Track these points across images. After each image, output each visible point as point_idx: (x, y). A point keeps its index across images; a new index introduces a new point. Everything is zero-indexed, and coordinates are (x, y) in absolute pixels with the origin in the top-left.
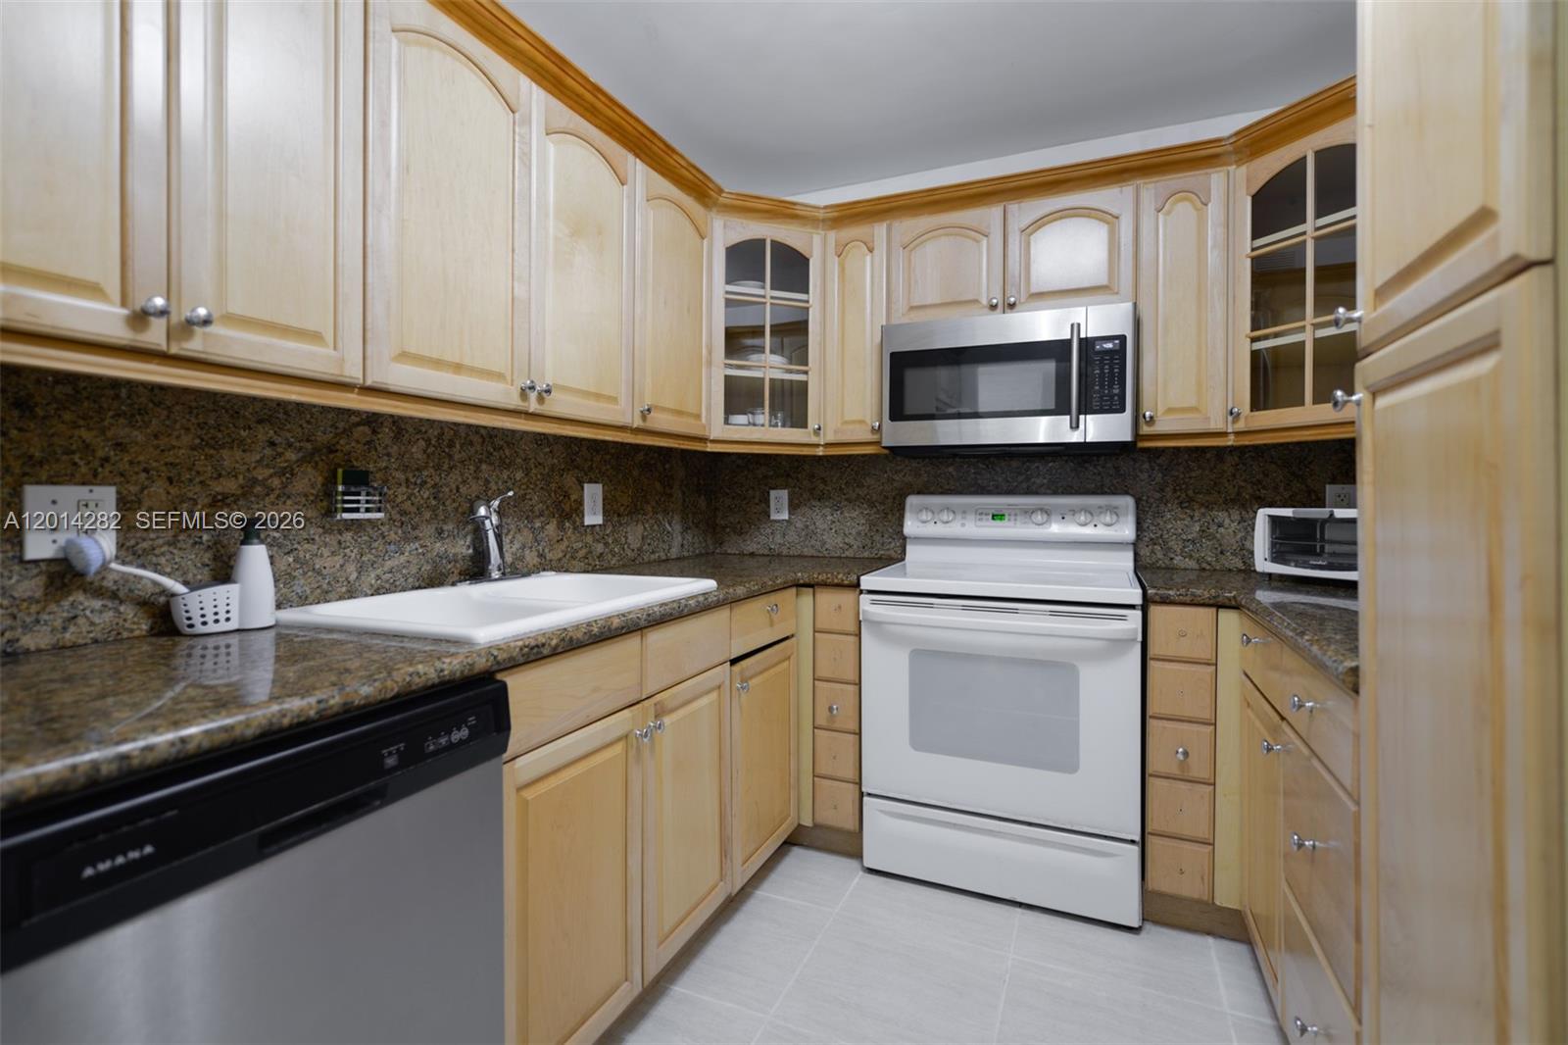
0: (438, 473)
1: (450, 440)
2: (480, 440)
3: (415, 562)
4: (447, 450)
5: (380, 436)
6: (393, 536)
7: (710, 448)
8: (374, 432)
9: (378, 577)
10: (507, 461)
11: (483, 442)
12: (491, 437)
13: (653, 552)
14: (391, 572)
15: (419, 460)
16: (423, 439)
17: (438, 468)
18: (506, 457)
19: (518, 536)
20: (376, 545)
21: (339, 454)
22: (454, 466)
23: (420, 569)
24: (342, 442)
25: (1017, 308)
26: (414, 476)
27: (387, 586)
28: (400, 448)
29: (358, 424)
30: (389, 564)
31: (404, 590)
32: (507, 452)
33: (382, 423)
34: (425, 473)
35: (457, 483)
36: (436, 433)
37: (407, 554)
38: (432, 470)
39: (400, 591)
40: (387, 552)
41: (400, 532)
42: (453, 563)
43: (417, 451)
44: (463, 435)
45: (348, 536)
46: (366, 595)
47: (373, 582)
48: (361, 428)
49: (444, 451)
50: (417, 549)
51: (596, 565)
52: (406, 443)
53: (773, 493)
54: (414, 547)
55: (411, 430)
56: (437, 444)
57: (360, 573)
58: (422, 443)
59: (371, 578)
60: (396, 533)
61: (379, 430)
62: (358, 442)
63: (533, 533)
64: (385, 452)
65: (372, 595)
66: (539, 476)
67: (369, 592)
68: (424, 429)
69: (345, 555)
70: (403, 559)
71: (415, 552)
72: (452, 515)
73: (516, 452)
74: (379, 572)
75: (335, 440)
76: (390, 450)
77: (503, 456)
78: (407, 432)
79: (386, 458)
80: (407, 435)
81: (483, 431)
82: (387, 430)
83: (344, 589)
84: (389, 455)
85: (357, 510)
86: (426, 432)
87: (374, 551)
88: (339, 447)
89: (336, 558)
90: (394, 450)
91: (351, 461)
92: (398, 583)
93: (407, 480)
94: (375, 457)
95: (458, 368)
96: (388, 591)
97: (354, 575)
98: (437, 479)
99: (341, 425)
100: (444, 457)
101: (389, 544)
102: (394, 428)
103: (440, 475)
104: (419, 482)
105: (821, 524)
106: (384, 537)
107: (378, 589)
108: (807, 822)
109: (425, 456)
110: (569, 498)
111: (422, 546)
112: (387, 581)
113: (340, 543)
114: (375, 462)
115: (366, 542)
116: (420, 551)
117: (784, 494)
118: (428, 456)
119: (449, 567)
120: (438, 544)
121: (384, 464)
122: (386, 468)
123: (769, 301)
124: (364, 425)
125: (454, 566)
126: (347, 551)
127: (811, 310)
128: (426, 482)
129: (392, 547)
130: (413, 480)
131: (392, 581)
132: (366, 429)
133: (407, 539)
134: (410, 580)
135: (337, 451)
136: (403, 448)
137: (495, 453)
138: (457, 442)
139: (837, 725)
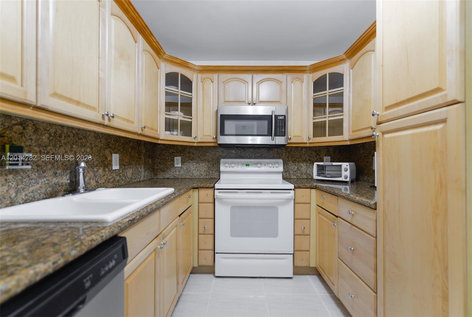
0: (54, 148)
1: (60, 134)
2: (73, 135)
3: (44, 187)
4: (58, 138)
5: (27, 131)
6: (33, 176)
7: (160, 142)
8: (24, 128)
9: (26, 195)
10: (84, 144)
11: (74, 136)
12: (77, 134)
13: (135, 179)
14: (32, 192)
15: (46, 142)
16: (48, 133)
17: (54, 146)
18: (83, 142)
19: (88, 174)
20: (25, 180)
21: (6, 138)
22: (62, 146)
23: (46, 190)
24: (7, 132)
25: (256, 104)
26: (43, 149)
27: (31, 199)
28: (37, 137)
29: (16, 124)
30: (31, 189)
31: (39, 200)
32: (84, 140)
33: (28, 125)
34: (49, 148)
35: (63, 153)
36: (54, 131)
37: (40, 184)
38: (52, 147)
39: (37, 201)
40: (30, 183)
41: (37, 174)
42: (61, 187)
43: (45, 138)
44: (66, 132)
45: (10, 177)
46: (20, 204)
47: (24, 197)
48: (17, 127)
49: (57, 139)
50: (45, 181)
51: (116, 185)
52: (40, 134)
53: (175, 158)
54: (43, 181)
55: (42, 129)
56: (54, 136)
57: (17, 194)
58: (47, 135)
59: (23, 195)
60: (35, 175)
61: (27, 128)
62: (16, 133)
63: (94, 173)
64: (29, 138)
65: (23, 203)
66: (96, 151)
67: (21, 202)
68: (48, 129)
69: (9, 186)
70: (38, 186)
71: (44, 183)
72: (61, 166)
73: (87, 141)
74: (27, 192)
75: (3, 132)
76: (32, 137)
77: (82, 142)
78: (40, 129)
79: (30, 141)
80: (40, 131)
82: (31, 128)
83: (8, 202)
84: (31, 139)
85: (17, 165)
86: (49, 130)
87: (24, 183)
88: (5, 135)
89: (4, 187)
90: (34, 137)
91: (12, 142)
92: (36, 197)
93: (40, 151)
94: (25, 140)
95: (78, 103)
96: (31, 201)
97: (14, 195)
98: (54, 151)
99: (7, 124)
100: (57, 142)
101: (32, 179)
102: (34, 127)
103: (55, 149)
104: (46, 152)
105: (192, 168)
106: (29, 177)
107: (26, 200)
108: (196, 265)
109: (48, 141)
110: (107, 159)
111: (47, 180)
112: (31, 196)
113: (6, 180)
114: (25, 142)
115: (20, 179)
116: (46, 182)
117: (179, 158)
118: (50, 141)
119: (60, 188)
120: (55, 179)
121: (29, 144)
122: (30, 145)
123: (180, 94)
124: (19, 125)
125: (62, 188)
126: (10, 184)
127: (193, 98)
128: (49, 152)
129: (33, 181)
130: (43, 151)
131: (33, 196)
132: (20, 127)
133: (40, 177)
134: (42, 195)
135: (4, 136)
136: (38, 136)
137: (79, 141)
138: (63, 135)
139: (206, 232)
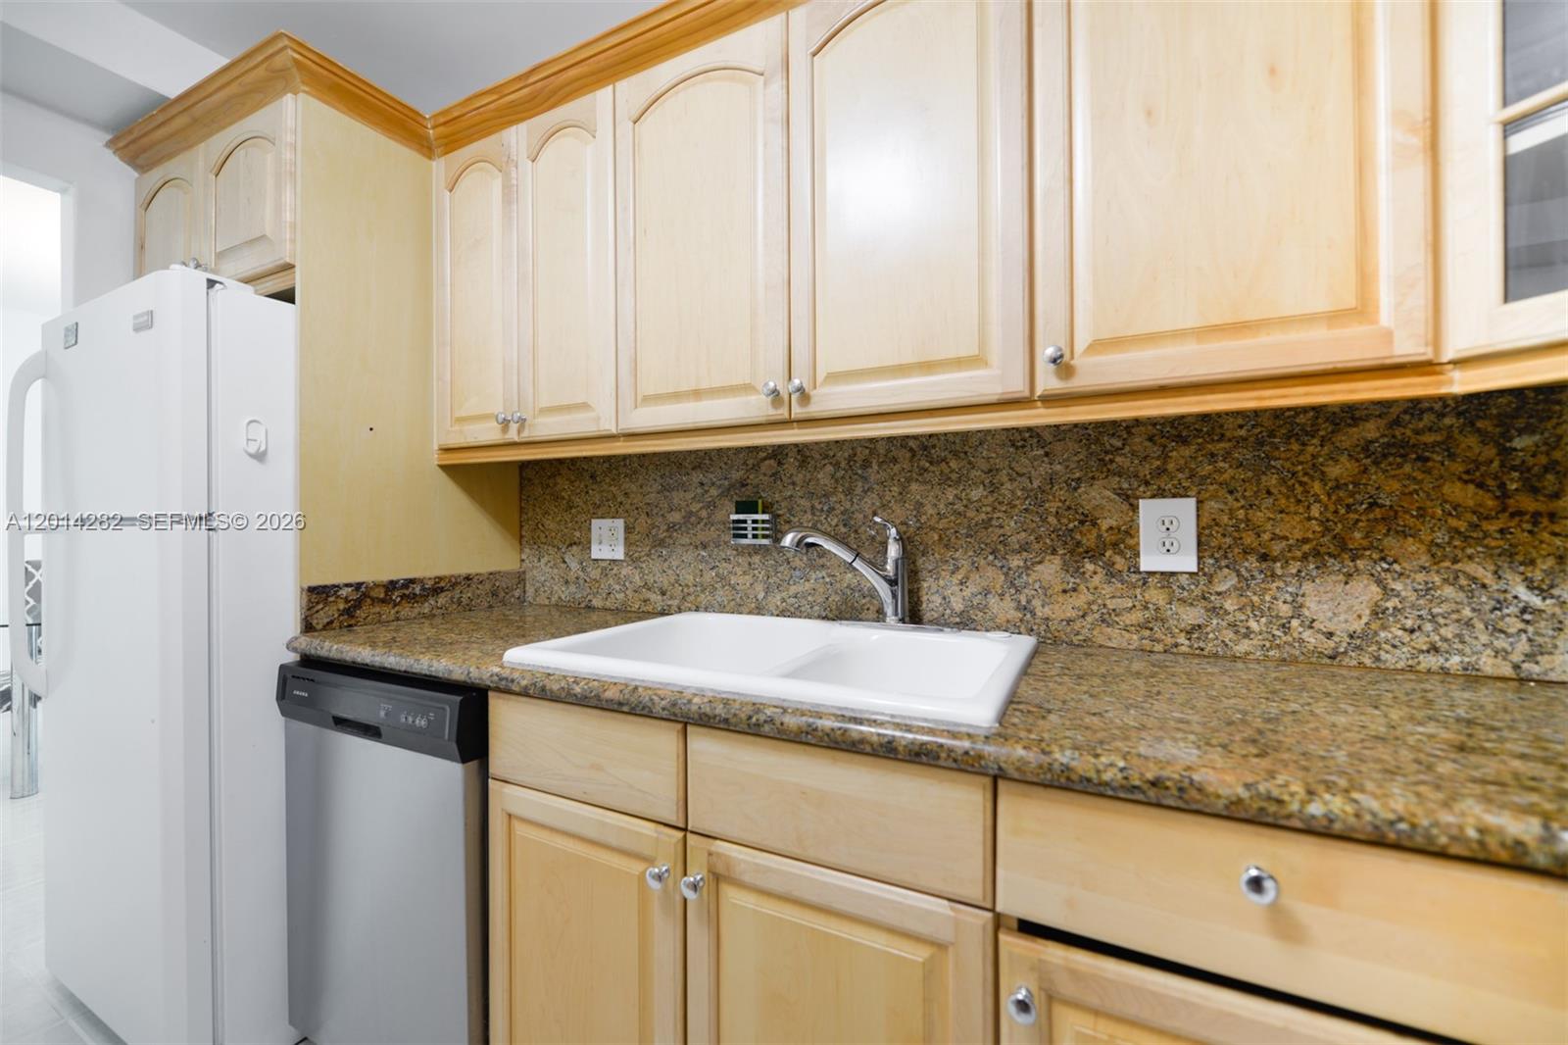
0: (849, 497)
1: (864, 461)
2: (908, 455)
3: (821, 590)
4: (860, 472)
5: (785, 467)
6: (797, 563)
8: (780, 463)
9: (783, 600)
10: (954, 476)
11: (914, 456)
12: (925, 448)
13: (1434, 649)
14: (796, 597)
15: (826, 485)
16: (831, 463)
17: (849, 492)
18: (952, 471)
19: (975, 576)
20: (781, 569)
21: (749, 487)
22: (870, 489)
23: (827, 599)
24: (751, 477)
26: (820, 503)
27: (792, 609)
28: (805, 476)
29: (765, 459)
30: (793, 589)
31: (809, 617)
32: (953, 464)
33: (787, 454)
34: (833, 499)
35: (874, 508)
36: (846, 455)
37: (812, 581)
38: (842, 497)
39: (805, 618)
40: (792, 577)
41: (805, 558)
42: (868, 599)
43: (824, 477)
44: (882, 451)
45: (756, 559)
46: (772, 615)
47: (779, 603)
48: (767, 462)
49: (856, 474)
50: (823, 578)
52: (812, 470)
54: (820, 576)
55: (818, 456)
56: (847, 467)
57: (767, 593)
58: (830, 468)
59: (776, 599)
60: (801, 560)
61: (784, 461)
62: (765, 475)
63: (1006, 574)
64: (790, 481)
65: (778, 615)
66: (1019, 493)
67: (775, 613)
68: (831, 454)
69: (754, 576)
70: (808, 586)
71: (821, 580)
72: (867, 544)
73: (970, 463)
74: (784, 594)
75: (745, 476)
76: (795, 479)
77: (947, 471)
78: (813, 458)
79: (791, 487)
80: (813, 462)
81: (912, 443)
82: (792, 460)
83: (753, 605)
84: (794, 484)
86: (834, 456)
87: (779, 574)
88: (749, 481)
89: (747, 577)
90: (799, 478)
91: (758, 493)
92: (803, 609)
93: (813, 507)
94: (781, 487)
96: (792, 615)
97: (761, 596)
98: (848, 505)
99: (750, 462)
100: (856, 480)
101: (794, 569)
102: (799, 457)
103: (851, 500)
104: (825, 508)
106: (789, 563)
107: (783, 610)
109: (832, 481)
110: (1094, 524)
111: (829, 575)
112: (792, 605)
113: (750, 564)
114: (781, 492)
115: (772, 566)
116: (828, 580)
118: (837, 481)
119: (864, 601)
120: (850, 575)
121: (789, 494)
122: (792, 496)
124: (770, 458)
125: (870, 602)
126: (756, 572)
128: (834, 509)
129: (797, 573)
130: (819, 507)
131: (797, 605)
132: (772, 462)
133: (813, 567)
134: (816, 608)
135: (747, 485)
136: (808, 475)
137: (932, 468)
138: (874, 461)
